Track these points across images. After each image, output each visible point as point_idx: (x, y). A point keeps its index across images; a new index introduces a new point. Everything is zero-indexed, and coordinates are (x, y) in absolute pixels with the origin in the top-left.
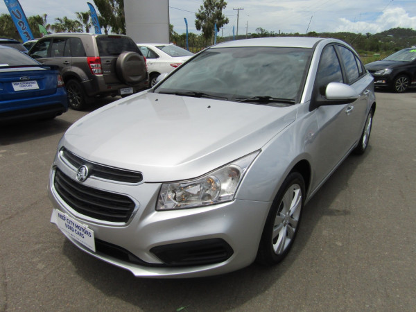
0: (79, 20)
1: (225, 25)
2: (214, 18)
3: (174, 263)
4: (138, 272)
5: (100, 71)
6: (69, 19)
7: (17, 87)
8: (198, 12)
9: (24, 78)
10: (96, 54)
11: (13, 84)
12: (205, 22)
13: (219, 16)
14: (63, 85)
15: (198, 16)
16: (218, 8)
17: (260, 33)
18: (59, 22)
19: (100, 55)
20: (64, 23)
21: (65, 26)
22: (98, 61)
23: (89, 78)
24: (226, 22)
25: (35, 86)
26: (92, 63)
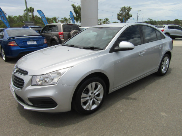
0: (70, 18)
1: (130, 18)
2: (126, 15)
3: (36, 105)
4: (26, 107)
5: (63, 38)
6: (66, 18)
7: (29, 43)
8: (118, 13)
9: (31, 40)
10: (62, 31)
11: (27, 42)
12: (122, 17)
13: (128, 14)
14: (47, 43)
15: (118, 15)
16: (128, 10)
17: (149, 20)
18: (62, 19)
19: (63, 31)
20: (64, 19)
21: (65, 20)
22: (62, 34)
23: (59, 41)
24: (131, 16)
25: (35, 43)
26: (60, 34)
